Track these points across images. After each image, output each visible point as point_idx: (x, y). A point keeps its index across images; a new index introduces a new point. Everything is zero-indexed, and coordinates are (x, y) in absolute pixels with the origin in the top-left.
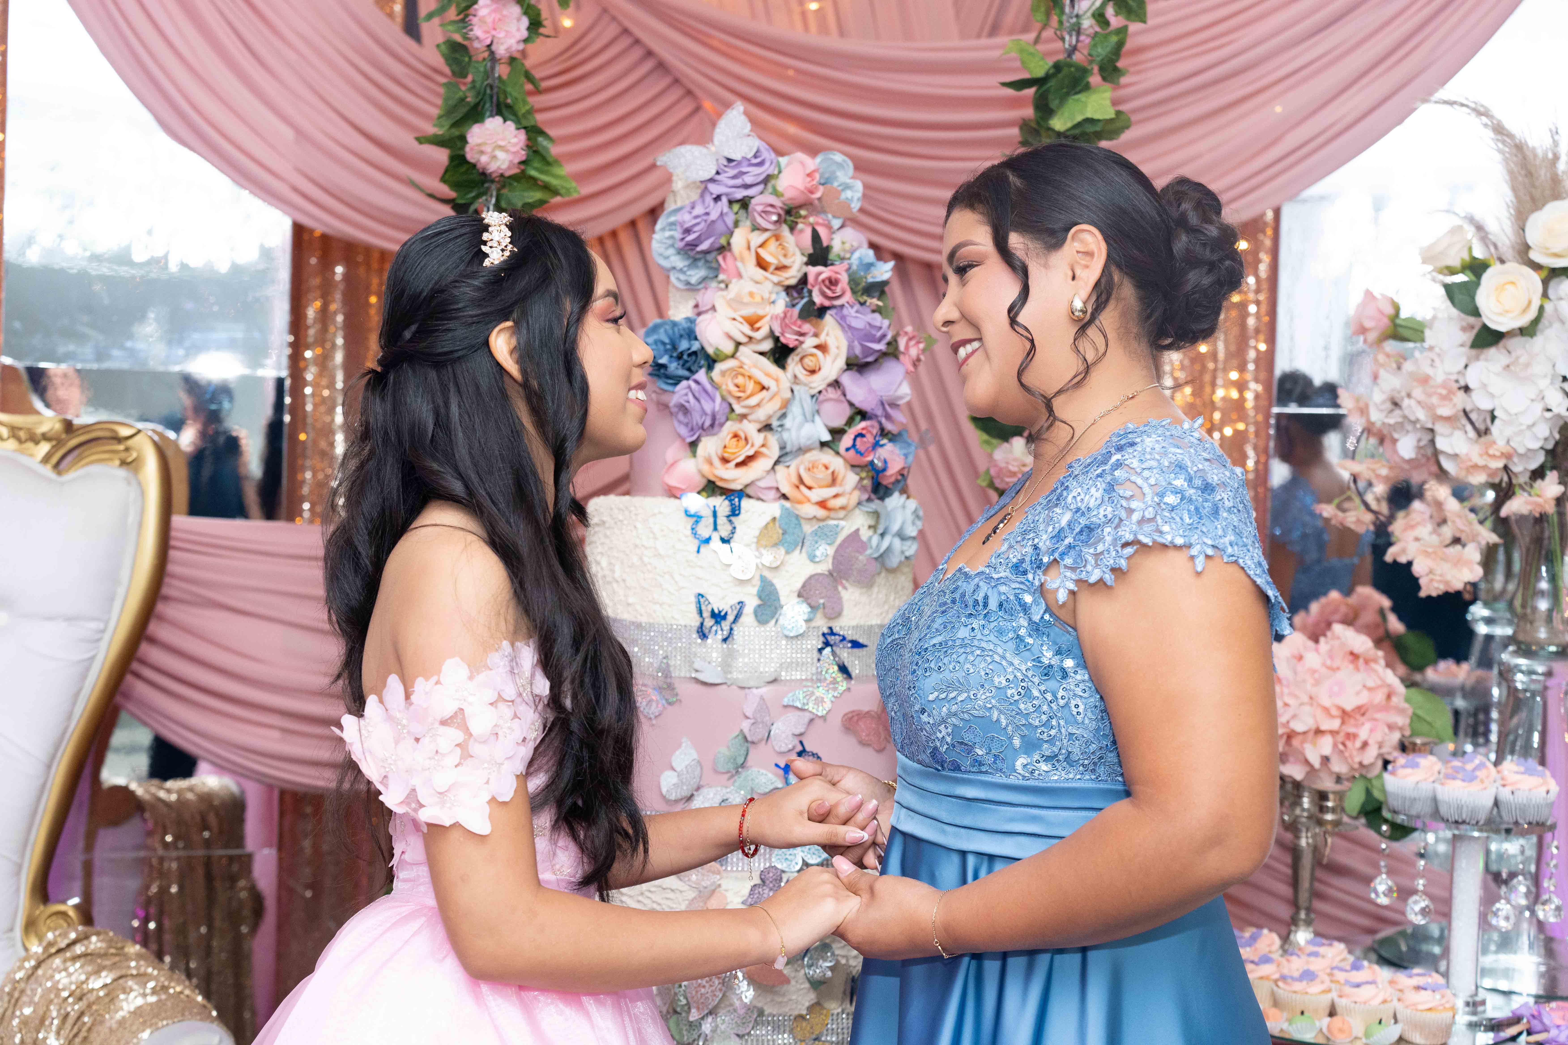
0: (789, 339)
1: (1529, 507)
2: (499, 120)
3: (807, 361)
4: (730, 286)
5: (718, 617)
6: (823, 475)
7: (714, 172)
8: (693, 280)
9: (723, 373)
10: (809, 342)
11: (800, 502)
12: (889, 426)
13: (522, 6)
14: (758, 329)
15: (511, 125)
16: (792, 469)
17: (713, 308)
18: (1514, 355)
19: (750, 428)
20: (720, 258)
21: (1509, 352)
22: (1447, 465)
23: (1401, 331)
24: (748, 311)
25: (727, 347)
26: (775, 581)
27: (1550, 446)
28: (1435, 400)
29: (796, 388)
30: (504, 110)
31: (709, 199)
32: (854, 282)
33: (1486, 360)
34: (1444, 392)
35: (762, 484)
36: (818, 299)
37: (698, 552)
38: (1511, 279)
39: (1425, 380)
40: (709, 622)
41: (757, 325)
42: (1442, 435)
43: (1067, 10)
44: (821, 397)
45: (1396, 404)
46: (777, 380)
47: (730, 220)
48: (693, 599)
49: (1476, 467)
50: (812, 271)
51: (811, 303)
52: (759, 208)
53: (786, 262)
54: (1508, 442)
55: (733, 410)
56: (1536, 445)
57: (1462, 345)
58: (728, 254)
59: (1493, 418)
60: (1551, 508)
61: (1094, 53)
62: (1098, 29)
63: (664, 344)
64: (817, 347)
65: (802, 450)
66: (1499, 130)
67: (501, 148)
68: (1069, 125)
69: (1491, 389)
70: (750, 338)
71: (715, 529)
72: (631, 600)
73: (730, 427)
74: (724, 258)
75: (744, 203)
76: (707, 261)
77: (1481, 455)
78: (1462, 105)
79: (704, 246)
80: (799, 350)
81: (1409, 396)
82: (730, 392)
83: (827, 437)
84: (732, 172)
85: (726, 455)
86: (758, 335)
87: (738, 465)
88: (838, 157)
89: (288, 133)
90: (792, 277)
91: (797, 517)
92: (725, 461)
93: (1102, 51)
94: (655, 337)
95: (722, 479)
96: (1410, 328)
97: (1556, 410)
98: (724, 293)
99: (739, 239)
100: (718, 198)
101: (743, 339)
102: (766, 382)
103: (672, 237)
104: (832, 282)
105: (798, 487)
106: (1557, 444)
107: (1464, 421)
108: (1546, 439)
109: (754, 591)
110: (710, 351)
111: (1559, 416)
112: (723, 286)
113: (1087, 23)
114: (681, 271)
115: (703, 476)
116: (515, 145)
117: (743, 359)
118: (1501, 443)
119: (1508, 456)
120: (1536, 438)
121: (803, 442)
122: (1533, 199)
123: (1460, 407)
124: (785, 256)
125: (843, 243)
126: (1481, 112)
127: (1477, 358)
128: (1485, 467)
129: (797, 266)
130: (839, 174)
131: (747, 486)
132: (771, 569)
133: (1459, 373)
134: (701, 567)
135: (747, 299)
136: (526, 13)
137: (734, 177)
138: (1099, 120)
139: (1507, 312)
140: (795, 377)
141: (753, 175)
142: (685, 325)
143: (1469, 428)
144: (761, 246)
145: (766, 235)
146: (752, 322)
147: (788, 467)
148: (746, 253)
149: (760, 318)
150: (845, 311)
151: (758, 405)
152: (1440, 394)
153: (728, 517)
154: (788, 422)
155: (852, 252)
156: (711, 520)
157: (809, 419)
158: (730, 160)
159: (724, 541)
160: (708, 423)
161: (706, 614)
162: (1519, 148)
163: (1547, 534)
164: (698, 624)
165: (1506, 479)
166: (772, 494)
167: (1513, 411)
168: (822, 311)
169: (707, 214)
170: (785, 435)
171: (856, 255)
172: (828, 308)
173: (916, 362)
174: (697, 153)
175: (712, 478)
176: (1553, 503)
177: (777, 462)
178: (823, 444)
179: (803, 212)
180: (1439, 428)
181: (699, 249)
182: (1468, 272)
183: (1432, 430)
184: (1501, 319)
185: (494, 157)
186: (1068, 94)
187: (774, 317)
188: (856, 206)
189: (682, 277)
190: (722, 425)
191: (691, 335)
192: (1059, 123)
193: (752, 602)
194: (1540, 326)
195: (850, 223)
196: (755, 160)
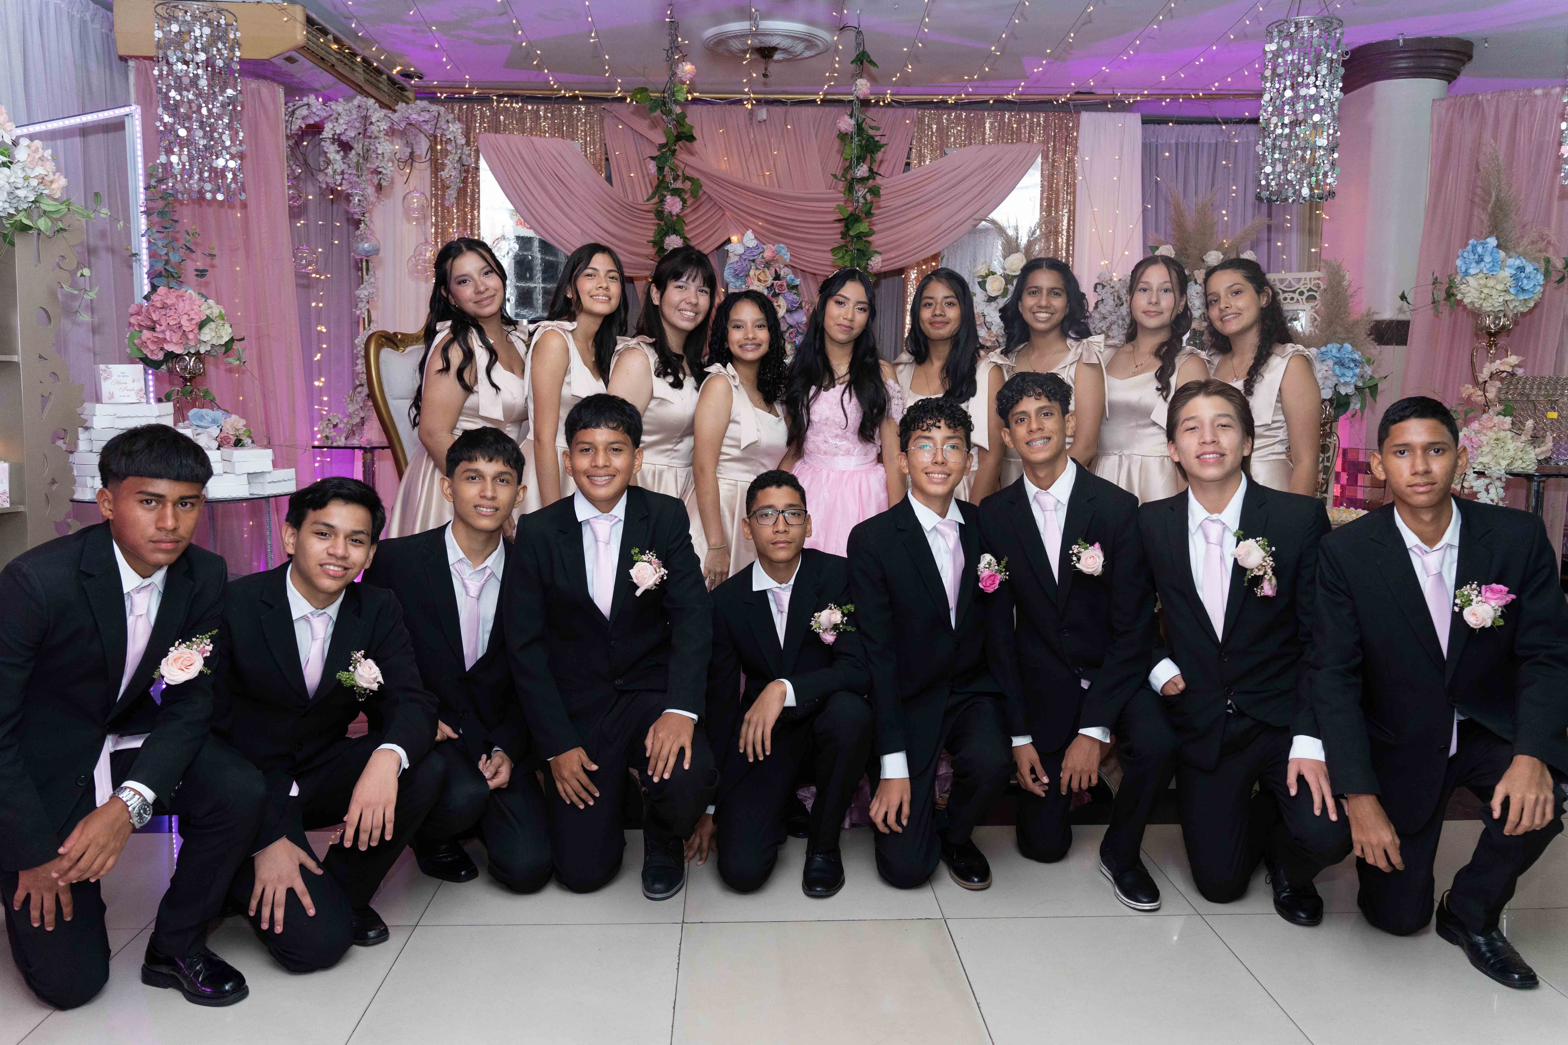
2: (674, 235)
7: (744, 251)
12: (800, 331)
13: (680, 198)
15: (679, 236)
20: (746, 278)
22: (980, 340)
30: (675, 232)
31: (742, 260)
32: (788, 285)
33: (990, 306)
36: (777, 291)
38: (995, 280)
43: (854, 195)
47: (749, 266)
50: (775, 282)
51: (775, 292)
52: (759, 263)
53: (767, 279)
57: (984, 301)
58: (749, 277)
59: (992, 324)
61: (863, 210)
62: (864, 201)
68: (855, 233)
69: (991, 315)
75: (754, 261)
76: (742, 279)
84: (750, 251)
88: (782, 245)
89: (579, 231)
90: (769, 284)
93: (865, 209)
99: (752, 273)
100: (745, 260)
103: (731, 272)
104: (781, 286)
113: (861, 199)
114: (733, 283)
118: (995, 332)
122: (1009, 252)
125: (785, 273)
129: (770, 280)
130: (783, 250)
136: (681, 200)
137: (750, 253)
138: (865, 232)
139: (994, 290)
141: (756, 252)
144: (759, 274)
145: (760, 271)
148: (754, 277)
150: (786, 295)
155: (787, 275)
158: (749, 247)
162: (1007, 235)
168: (779, 294)
169: (742, 265)
171: (789, 276)
173: (808, 310)
174: (738, 245)
179: (772, 264)
181: (740, 276)
184: (992, 293)
186: (855, 223)
188: (788, 261)
192: (852, 233)
195: (786, 266)
196: (757, 247)
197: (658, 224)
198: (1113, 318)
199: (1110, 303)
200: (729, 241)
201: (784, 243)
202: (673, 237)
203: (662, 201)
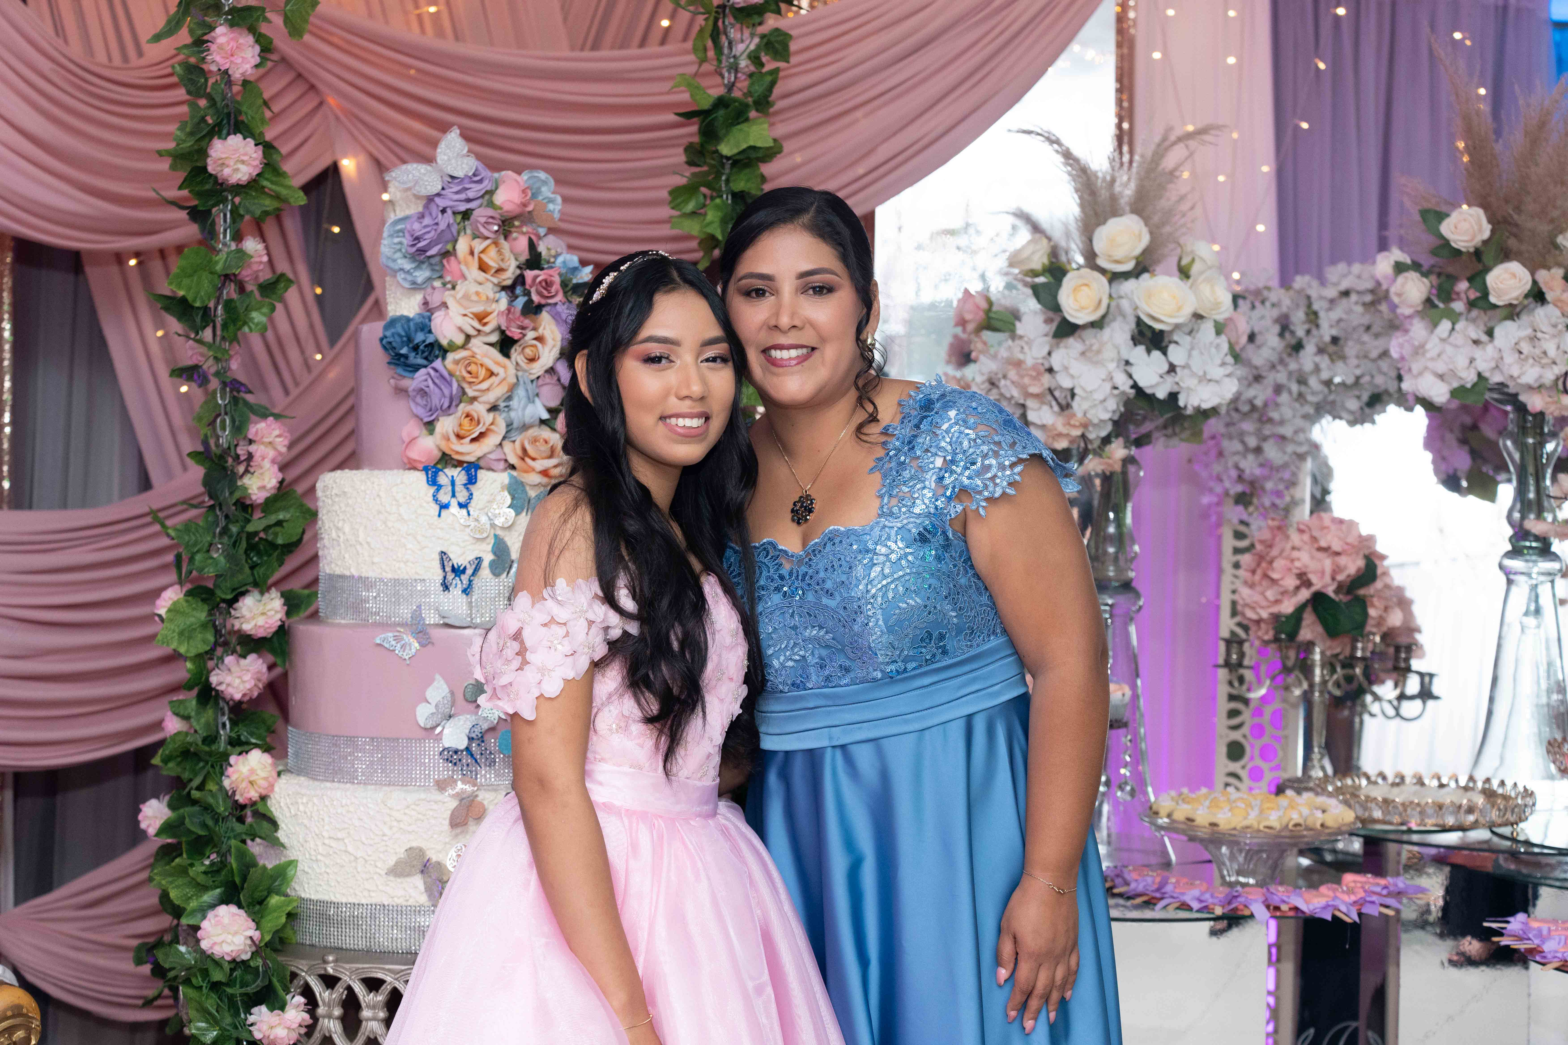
0: (514, 332)
1: (1102, 467)
2: (239, 137)
3: (528, 351)
4: (458, 287)
5: (458, 571)
6: (545, 448)
7: (440, 187)
8: (420, 280)
9: (457, 362)
10: (531, 335)
11: (526, 472)
13: (254, 35)
14: (485, 324)
15: (250, 142)
16: (518, 443)
17: (444, 305)
18: (1087, 343)
19: (479, 409)
20: (445, 262)
21: (1084, 341)
23: (993, 322)
24: (479, 309)
25: (459, 339)
26: (506, 539)
27: (1116, 418)
28: (1026, 380)
29: (520, 374)
30: (240, 127)
31: (435, 211)
32: (564, 284)
33: (1066, 347)
34: (1034, 374)
35: (492, 456)
36: (535, 298)
37: (439, 515)
38: (1085, 282)
39: (1018, 364)
40: (451, 576)
41: (485, 321)
42: (1032, 409)
43: (726, 51)
44: (540, 382)
45: (993, 383)
46: (504, 367)
47: (454, 229)
48: (438, 557)
49: (1060, 435)
50: (529, 274)
51: (530, 301)
52: (483, 220)
53: (503, 266)
54: (1085, 414)
55: (464, 393)
56: (1106, 416)
57: (1046, 335)
58: (452, 258)
59: (1073, 395)
60: (1118, 467)
61: (752, 90)
62: (752, 68)
63: (401, 336)
64: (535, 339)
65: (525, 427)
66: (1067, 155)
67: (243, 162)
68: (735, 151)
69: (1072, 371)
70: (479, 331)
71: (454, 495)
72: (376, 560)
73: (463, 408)
74: (448, 262)
75: (466, 215)
76: (431, 264)
77: (1064, 425)
78: (1038, 134)
79: (433, 251)
80: (522, 342)
81: (1005, 377)
82: (464, 378)
83: (545, 416)
84: (456, 188)
85: (462, 433)
86: (487, 329)
87: (474, 440)
88: (542, 175)
90: (509, 278)
91: (522, 484)
92: (459, 437)
93: (759, 89)
94: (393, 330)
95: (458, 453)
96: (1001, 320)
97: (1122, 388)
98: (452, 292)
99: (462, 246)
100: (443, 211)
101: (472, 332)
102: (495, 369)
103: (400, 243)
104: (548, 284)
105: (523, 459)
106: (1122, 415)
107: (1049, 398)
108: (1114, 412)
109: (490, 547)
110: (444, 342)
111: (1123, 393)
112: (449, 286)
113: (743, 63)
114: (408, 272)
115: (440, 450)
116: (255, 159)
117: (474, 349)
118: (1080, 415)
119: (1085, 426)
120: (1106, 410)
121: (527, 420)
122: (1096, 214)
123: (1046, 386)
124: (502, 260)
125: (549, 249)
126: (1053, 141)
127: (1058, 346)
128: (1068, 435)
129: (514, 269)
130: (544, 189)
131: (479, 458)
132: (502, 528)
133: (1044, 358)
134: (442, 529)
135: (474, 298)
136: (257, 41)
137: (457, 193)
138: (760, 148)
139: (1083, 308)
140: (517, 364)
141: (475, 190)
142: (419, 320)
143: (1054, 403)
144: (482, 252)
145: (488, 242)
146: (481, 318)
147: (514, 442)
148: (470, 257)
149: (487, 314)
150: (559, 308)
151: (488, 389)
152: (1031, 376)
153: (465, 485)
154: (514, 403)
155: (556, 256)
156: (450, 488)
157: (531, 401)
158: (452, 177)
159: (461, 506)
160: (446, 405)
161: (448, 569)
162: (1084, 170)
163: (1113, 490)
164: (441, 577)
165: (1082, 445)
166: (502, 465)
167: (1089, 389)
168: (539, 308)
169: (437, 224)
170: (513, 414)
171: (560, 260)
172: (544, 306)
174: (423, 171)
175: (448, 452)
176: (1120, 463)
177: (504, 438)
178: (543, 422)
179: (517, 223)
180: (1030, 403)
181: (429, 253)
182: (1047, 275)
183: (1023, 406)
184: (1079, 315)
185: (237, 170)
186: (733, 124)
187: (500, 314)
188: (556, 215)
189: (409, 278)
190: (457, 406)
191: (426, 328)
192: (726, 149)
193: (488, 558)
194: (1107, 320)
195: (551, 231)
196: (475, 178)
197: (193, 105)
198: (1281, 377)
199: (1272, 341)
200: (333, 170)
201: (546, 170)
202: (235, 141)
203: (200, 43)
